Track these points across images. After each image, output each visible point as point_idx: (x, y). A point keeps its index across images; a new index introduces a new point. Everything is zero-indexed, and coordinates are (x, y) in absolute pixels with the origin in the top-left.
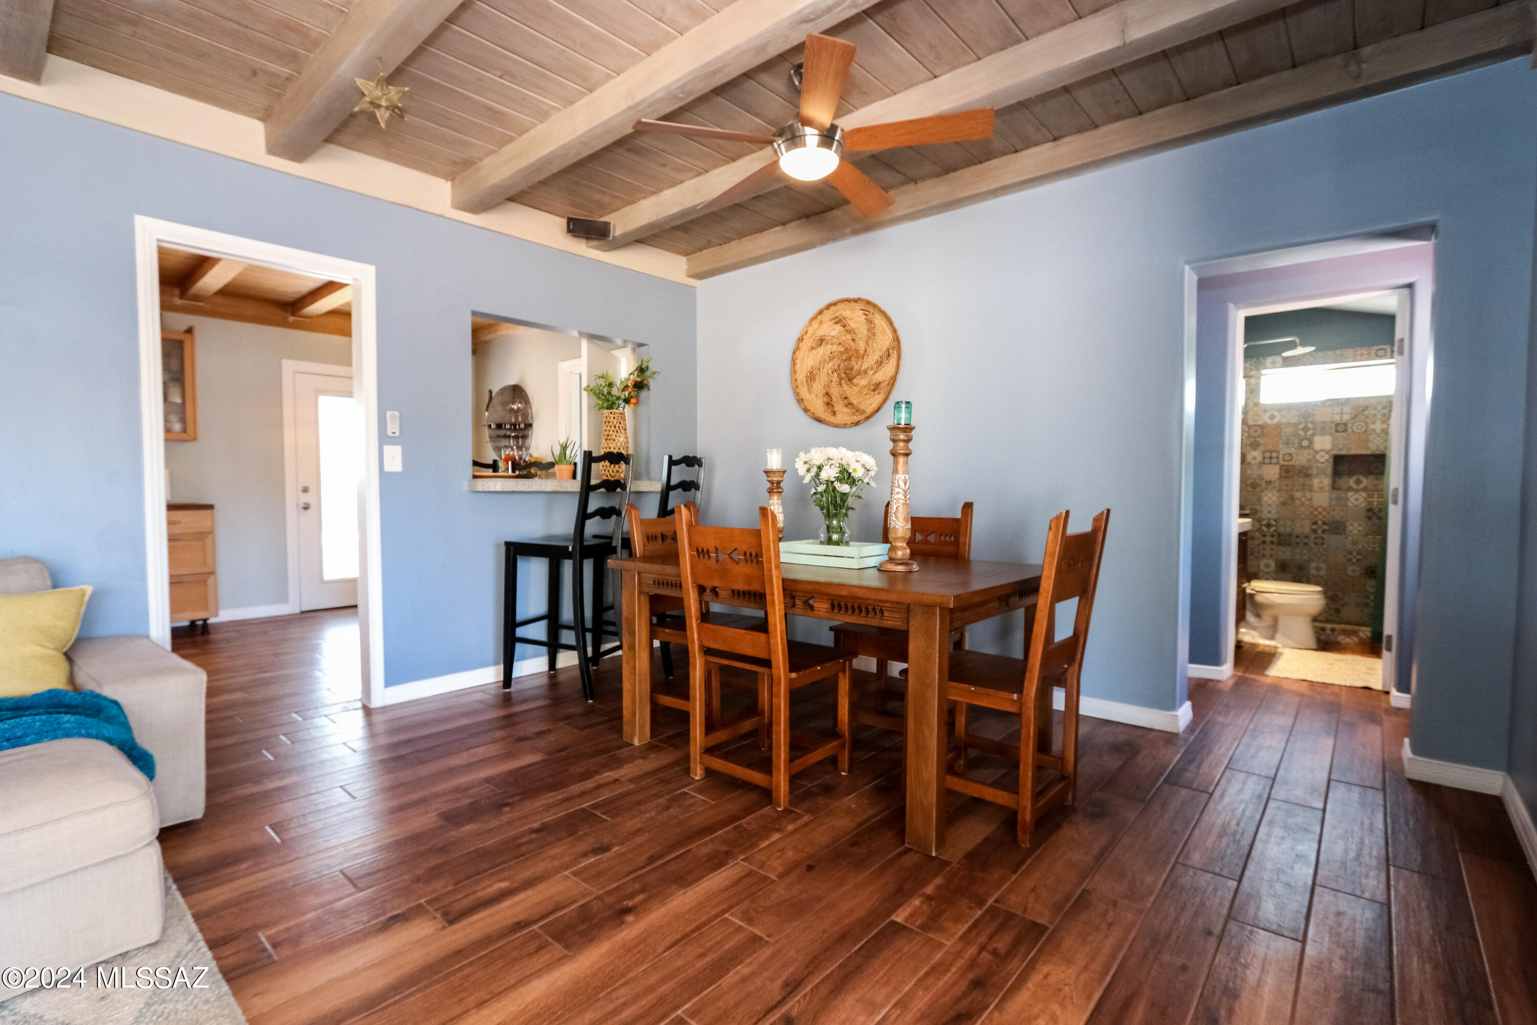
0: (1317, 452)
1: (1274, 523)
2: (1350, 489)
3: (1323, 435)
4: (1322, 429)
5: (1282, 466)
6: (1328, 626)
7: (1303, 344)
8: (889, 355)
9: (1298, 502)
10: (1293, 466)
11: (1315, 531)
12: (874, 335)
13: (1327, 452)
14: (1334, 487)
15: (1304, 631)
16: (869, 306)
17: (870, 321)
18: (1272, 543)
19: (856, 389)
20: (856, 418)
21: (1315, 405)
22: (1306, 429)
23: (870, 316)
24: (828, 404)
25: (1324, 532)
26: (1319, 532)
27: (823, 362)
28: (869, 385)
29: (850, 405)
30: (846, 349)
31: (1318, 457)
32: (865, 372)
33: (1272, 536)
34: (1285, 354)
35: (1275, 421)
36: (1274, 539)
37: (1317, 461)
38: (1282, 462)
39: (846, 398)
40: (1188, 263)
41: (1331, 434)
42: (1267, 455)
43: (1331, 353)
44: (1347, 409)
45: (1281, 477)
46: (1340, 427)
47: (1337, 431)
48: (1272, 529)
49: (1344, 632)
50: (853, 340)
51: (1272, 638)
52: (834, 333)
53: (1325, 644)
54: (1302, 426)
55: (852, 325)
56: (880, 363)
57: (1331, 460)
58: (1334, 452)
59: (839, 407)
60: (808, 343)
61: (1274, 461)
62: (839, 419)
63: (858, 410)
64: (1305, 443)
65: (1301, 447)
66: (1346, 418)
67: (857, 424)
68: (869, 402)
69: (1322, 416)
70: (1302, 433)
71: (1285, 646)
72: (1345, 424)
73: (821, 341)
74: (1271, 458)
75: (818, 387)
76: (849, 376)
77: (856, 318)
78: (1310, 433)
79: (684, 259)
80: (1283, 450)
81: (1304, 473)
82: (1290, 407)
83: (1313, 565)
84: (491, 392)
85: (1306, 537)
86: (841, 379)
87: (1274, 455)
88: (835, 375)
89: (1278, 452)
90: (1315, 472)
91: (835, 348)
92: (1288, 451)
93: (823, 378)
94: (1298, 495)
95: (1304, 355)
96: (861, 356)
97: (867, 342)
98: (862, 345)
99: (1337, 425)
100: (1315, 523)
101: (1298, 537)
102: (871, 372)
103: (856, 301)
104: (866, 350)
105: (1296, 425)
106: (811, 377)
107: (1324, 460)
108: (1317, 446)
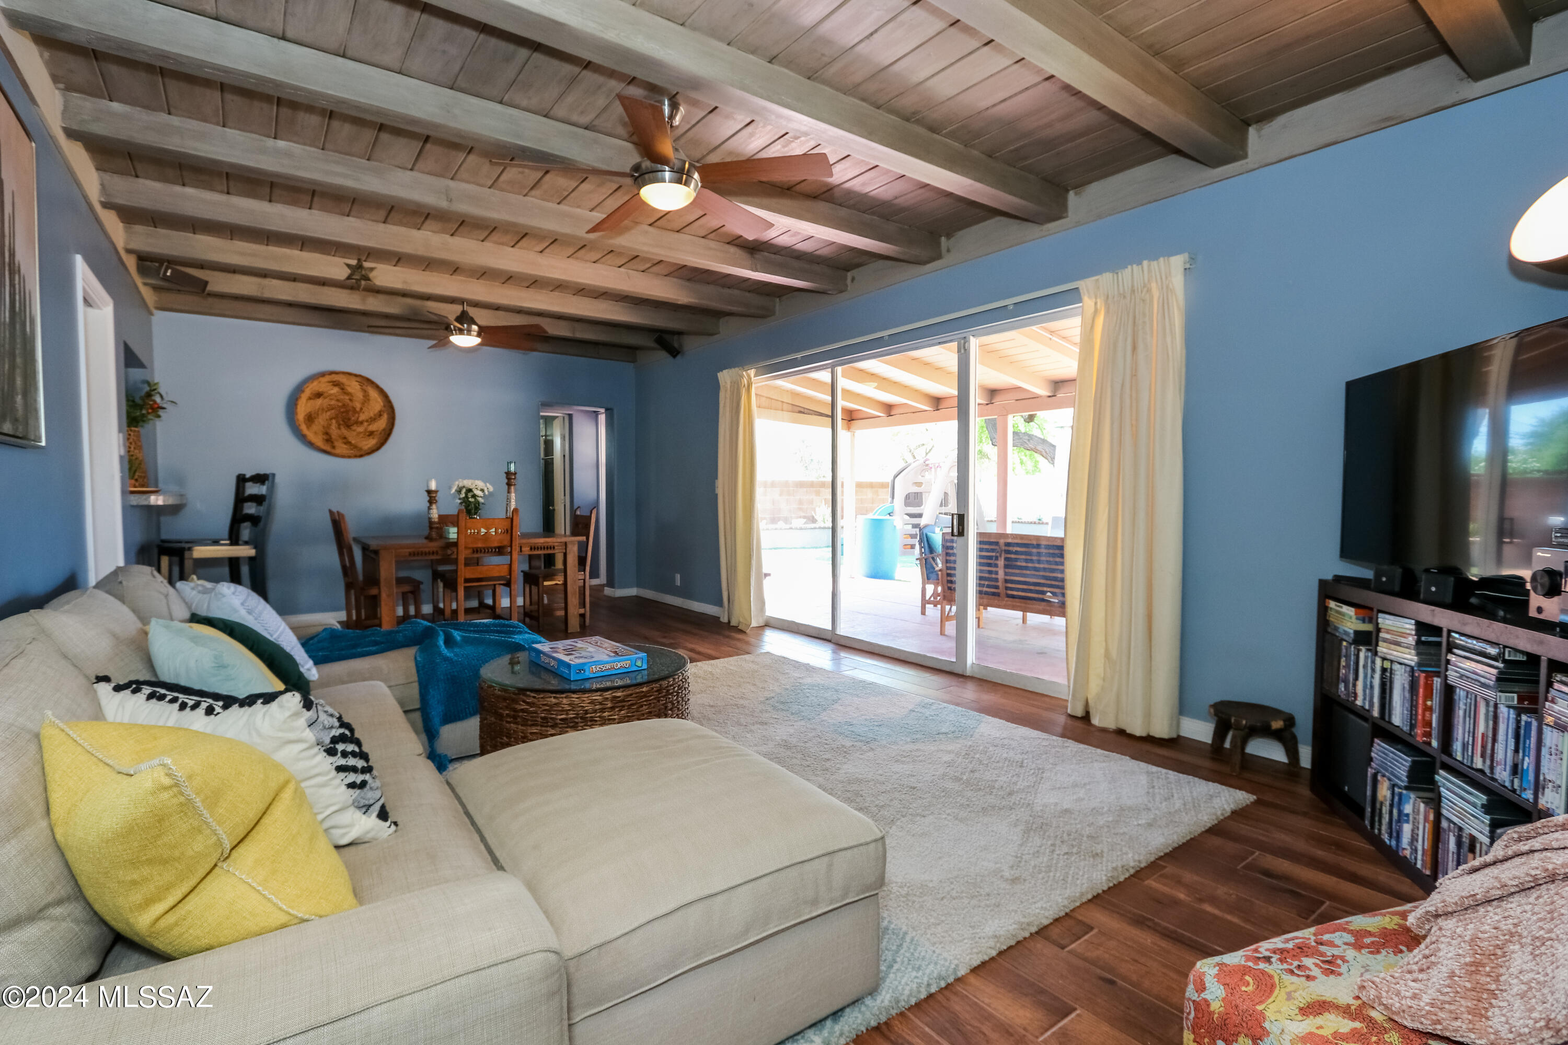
8: (382, 415)
12: (369, 399)
16: (367, 381)
17: (365, 391)
19: (355, 433)
20: (356, 453)
23: (364, 387)
24: (327, 439)
27: (322, 410)
28: (366, 432)
29: (348, 443)
30: (344, 405)
32: (362, 423)
39: (345, 438)
50: (351, 400)
52: (332, 392)
55: (350, 390)
56: (374, 419)
59: (339, 443)
60: (308, 392)
62: (338, 451)
63: (355, 448)
67: (358, 456)
68: (364, 443)
73: (319, 395)
75: (318, 426)
76: (347, 423)
77: (354, 387)
86: (339, 425)
88: (334, 421)
91: (333, 402)
93: (321, 421)
96: (355, 411)
97: (362, 404)
98: (358, 406)
102: (366, 424)
103: (356, 376)
104: (361, 409)
106: (310, 419)
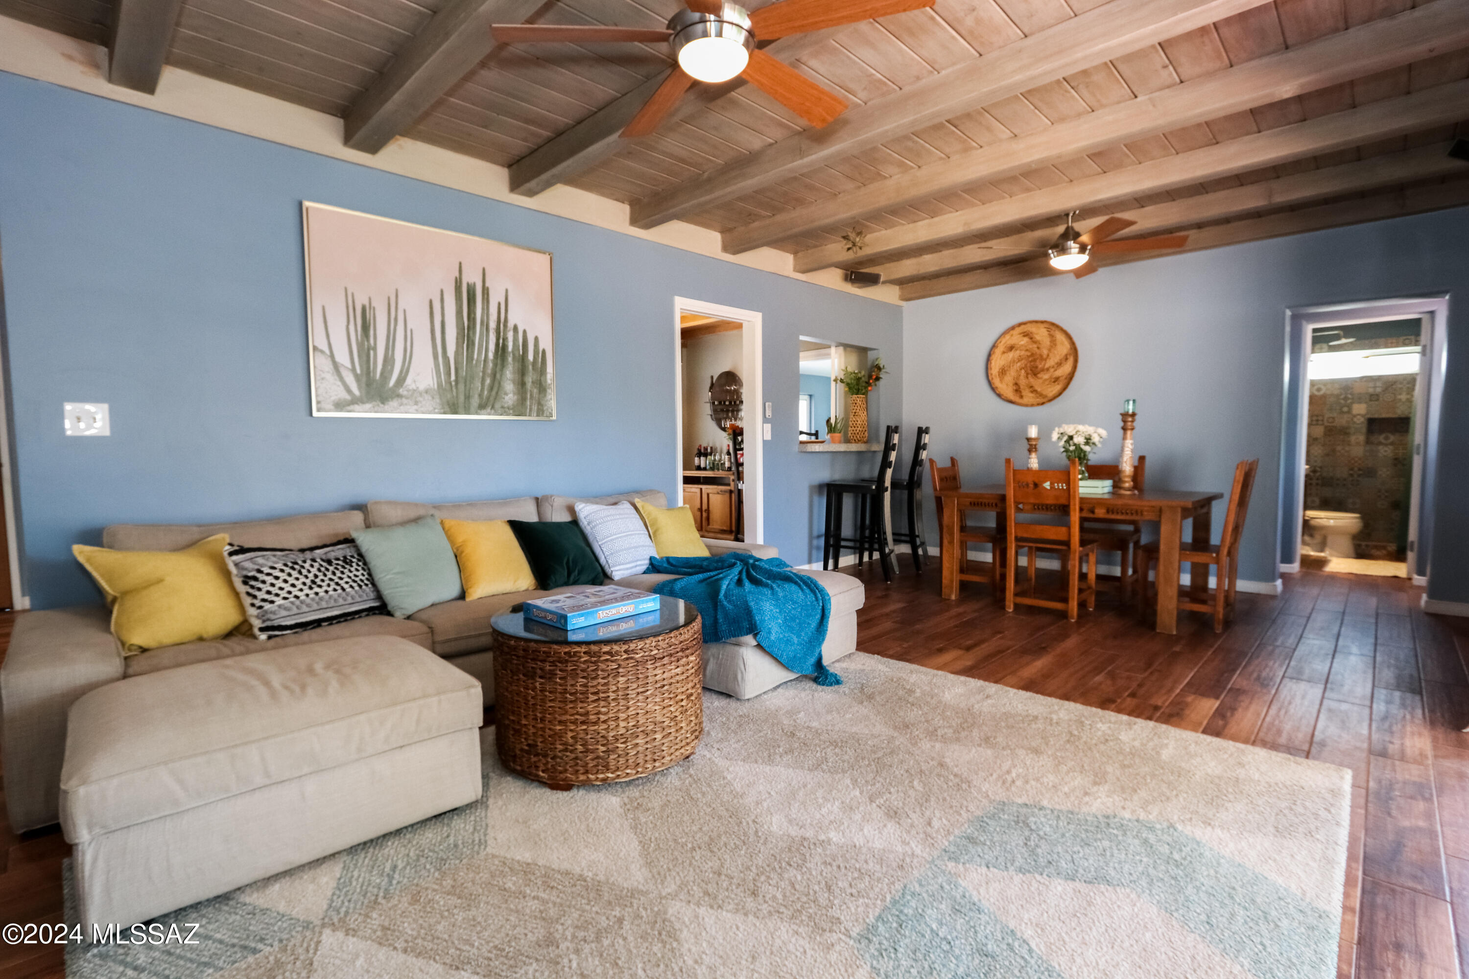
0: (1355, 416)
1: (1318, 469)
2: (1380, 443)
3: (1360, 403)
4: (1359, 399)
5: (1326, 427)
6: (1364, 543)
7: (1346, 337)
8: (1066, 359)
9: (1338, 454)
10: (1335, 427)
11: (1352, 475)
12: (1055, 345)
13: (1363, 416)
14: (1368, 442)
15: (1346, 544)
16: (1052, 326)
17: (1051, 336)
18: (1317, 484)
19: (1041, 381)
20: (1040, 400)
21: (1354, 380)
22: (1346, 399)
23: (1052, 332)
24: (1016, 391)
25: (1359, 475)
26: (1355, 476)
27: (1013, 362)
28: (1051, 378)
29: (1034, 391)
30: (1032, 354)
31: (1355, 420)
32: (1048, 369)
33: (1318, 479)
34: (1331, 344)
35: (1322, 393)
36: (1320, 482)
37: (1355, 423)
38: (1326, 424)
39: (1032, 387)
40: (1289, 307)
41: (1366, 403)
42: (1315, 418)
43: (1367, 342)
44: (1379, 384)
45: (1325, 435)
46: (1373, 397)
47: (1371, 400)
48: (1318, 474)
49: (1376, 547)
50: (1038, 348)
51: (1322, 551)
52: (1022, 343)
53: (1360, 554)
54: (1342, 397)
55: (1038, 338)
56: (1059, 364)
57: (1366, 422)
58: (1369, 416)
59: (1026, 393)
60: (1001, 347)
61: (1320, 422)
62: (1025, 400)
63: (1041, 395)
64: (1345, 409)
65: (1342, 413)
66: (1379, 390)
67: (1043, 404)
68: (1050, 390)
69: (1358, 389)
70: (1342, 402)
71: (1332, 555)
72: (1377, 395)
73: (1011, 348)
74: (1317, 420)
75: (1009, 378)
76: (1034, 372)
77: (1041, 334)
78: (1349, 401)
79: (897, 288)
80: (1328, 415)
81: (1344, 432)
82: (1333, 382)
83: (1350, 501)
84: (712, 377)
85: (1345, 480)
86: (1027, 374)
87: (1320, 418)
88: (1023, 371)
89: (1323, 416)
90: (1352, 431)
91: (1023, 353)
92: (1331, 415)
93: (1012, 373)
94: (1339, 448)
95: (1345, 344)
96: (1042, 359)
97: (1050, 350)
98: (1045, 352)
99: (1371, 395)
100: (1352, 469)
101: (1338, 479)
102: (1052, 370)
103: (1042, 322)
104: (1048, 355)
105: (1338, 396)
106: (1003, 372)
107: (1360, 420)
108: (1355, 412)
